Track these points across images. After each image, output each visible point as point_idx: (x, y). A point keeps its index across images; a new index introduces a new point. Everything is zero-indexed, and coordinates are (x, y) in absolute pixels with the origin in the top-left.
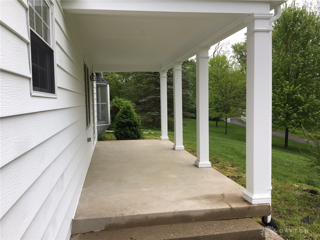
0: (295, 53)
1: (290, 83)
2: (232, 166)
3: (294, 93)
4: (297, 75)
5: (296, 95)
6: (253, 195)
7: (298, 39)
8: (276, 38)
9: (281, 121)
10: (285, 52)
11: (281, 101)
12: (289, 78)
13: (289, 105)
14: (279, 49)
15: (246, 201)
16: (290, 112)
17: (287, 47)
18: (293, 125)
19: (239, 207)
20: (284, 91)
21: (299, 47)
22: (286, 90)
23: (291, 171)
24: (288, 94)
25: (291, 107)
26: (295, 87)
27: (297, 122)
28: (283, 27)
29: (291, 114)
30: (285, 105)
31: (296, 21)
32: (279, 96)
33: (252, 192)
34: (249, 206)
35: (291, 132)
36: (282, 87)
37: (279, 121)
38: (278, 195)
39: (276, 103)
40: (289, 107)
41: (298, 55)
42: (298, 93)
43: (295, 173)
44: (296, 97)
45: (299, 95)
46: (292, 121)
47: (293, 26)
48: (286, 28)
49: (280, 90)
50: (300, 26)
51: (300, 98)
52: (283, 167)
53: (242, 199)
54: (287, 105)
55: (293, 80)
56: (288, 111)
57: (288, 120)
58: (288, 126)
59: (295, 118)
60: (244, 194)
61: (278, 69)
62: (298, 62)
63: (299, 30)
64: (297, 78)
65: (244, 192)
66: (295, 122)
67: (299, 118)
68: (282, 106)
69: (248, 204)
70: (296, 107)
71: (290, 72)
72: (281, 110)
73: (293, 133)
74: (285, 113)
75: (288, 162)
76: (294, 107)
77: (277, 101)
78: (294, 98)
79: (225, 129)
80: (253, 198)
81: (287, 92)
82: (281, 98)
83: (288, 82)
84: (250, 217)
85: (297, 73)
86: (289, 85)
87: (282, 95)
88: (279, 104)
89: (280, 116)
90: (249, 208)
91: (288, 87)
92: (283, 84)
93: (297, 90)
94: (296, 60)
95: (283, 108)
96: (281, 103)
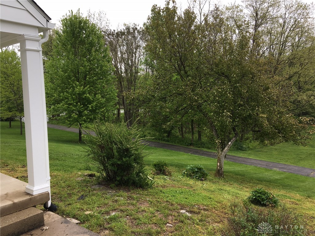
0: (82, 57)
1: (80, 84)
2: (22, 167)
3: (84, 93)
4: (85, 77)
5: (86, 95)
6: (34, 188)
7: (84, 45)
8: (65, 41)
9: (74, 118)
10: (73, 55)
11: (74, 100)
12: (79, 79)
13: (80, 104)
14: (69, 52)
15: (28, 194)
16: (82, 109)
17: (75, 51)
18: (85, 121)
19: (21, 200)
20: (75, 91)
21: (85, 52)
22: (77, 90)
23: (78, 162)
24: (79, 93)
25: (82, 106)
26: (84, 88)
27: (88, 118)
28: (70, 33)
29: (82, 111)
30: (77, 103)
31: (82, 28)
32: (71, 95)
33: (33, 185)
34: (31, 197)
35: (85, 127)
36: (73, 87)
37: (72, 118)
38: (63, 184)
39: (69, 102)
40: (81, 105)
41: (85, 59)
42: (87, 93)
43: (81, 163)
44: (85, 96)
45: (88, 95)
46: (84, 117)
47: (79, 32)
48: (74, 34)
49: (72, 90)
50: (85, 34)
51: (89, 97)
52: (72, 160)
53: (25, 193)
54: (79, 103)
55: (82, 81)
56: (80, 109)
57: (81, 116)
58: (81, 123)
59: (86, 115)
60: (27, 189)
61: (68, 70)
62: (85, 65)
63: (85, 38)
64: (85, 80)
65: (27, 187)
66: (86, 118)
67: (90, 115)
68: (74, 105)
69: (30, 196)
70: (86, 106)
71: (80, 74)
72: (74, 108)
73: (87, 128)
74: (78, 111)
75: (77, 155)
76: (85, 105)
77: (69, 100)
78: (84, 97)
79: (20, 129)
80: (34, 189)
81: (77, 92)
82: (73, 97)
83: (78, 82)
84: (32, 206)
85: (85, 75)
86: (79, 86)
87: (74, 95)
88: (72, 103)
89: (73, 114)
90: (31, 199)
91: (78, 87)
92: (74, 85)
93: (86, 90)
94: (83, 64)
95: (75, 106)
96: (74, 102)
